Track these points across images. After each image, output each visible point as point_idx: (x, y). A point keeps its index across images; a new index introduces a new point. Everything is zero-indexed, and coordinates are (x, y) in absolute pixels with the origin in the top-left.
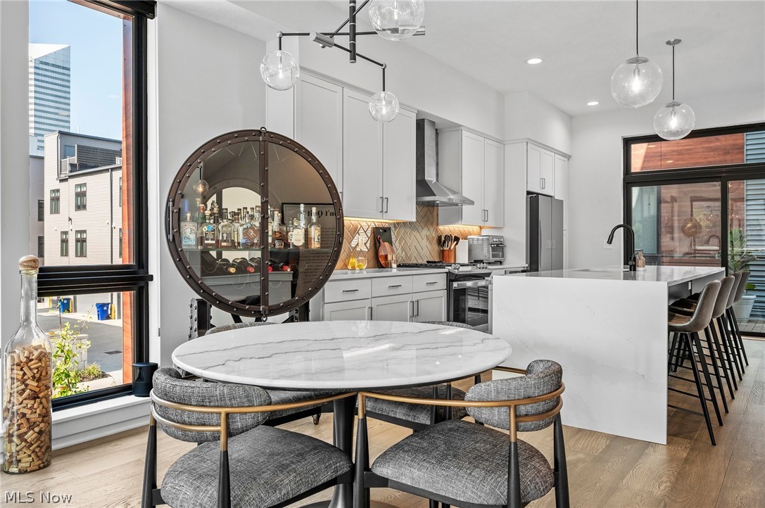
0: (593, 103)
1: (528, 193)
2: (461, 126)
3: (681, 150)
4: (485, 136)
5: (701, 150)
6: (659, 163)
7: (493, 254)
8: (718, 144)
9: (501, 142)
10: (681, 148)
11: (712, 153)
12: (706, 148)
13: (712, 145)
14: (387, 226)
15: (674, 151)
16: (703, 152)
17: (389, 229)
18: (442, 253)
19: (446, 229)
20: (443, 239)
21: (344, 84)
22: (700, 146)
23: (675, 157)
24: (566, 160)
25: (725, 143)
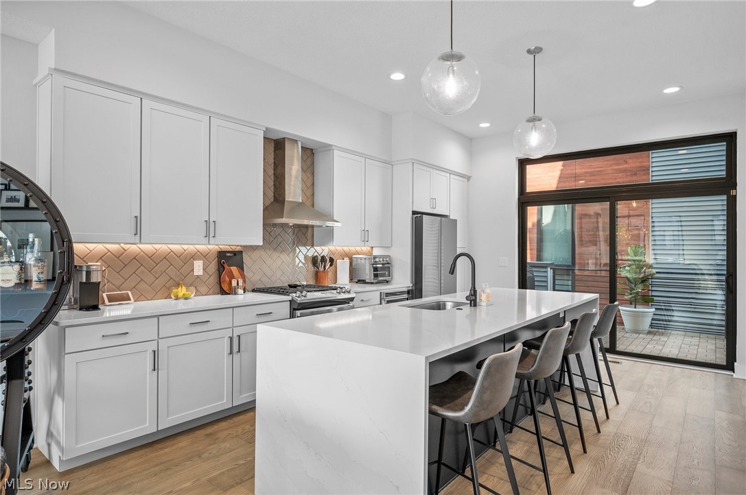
0: (485, 125)
1: (414, 213)
2: (332, 145)
3: (593, 172)
4: (366, 157)
5: (611, 172)
6: (574, 183)
7: (374, 274)
8: (627, 166)
9: (389, 163)
10: (593, 170)
11: (621, 175)
12: (616, 169)
13: (621, 167)
14: (238, 249)
15: (587, 173)
16: (612, 173)
17: (241, 252)
18: (317, 275)
19: (322, 250)
21: (142, 96)
22: (610, 168)
23: (588, 178)
24: (466, 180)
25: (632, 165)
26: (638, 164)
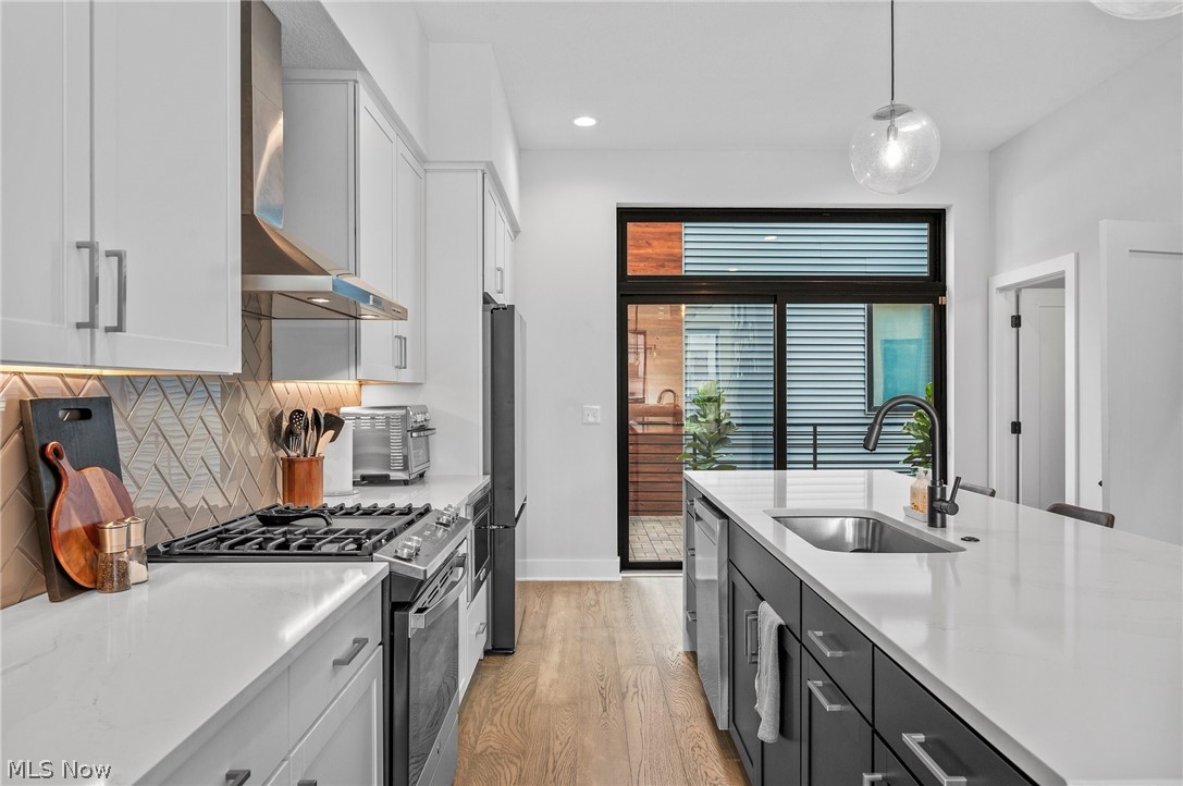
0: (585, 122)
1: (486, 298)
4: (398, 131)
20: (285, 424)
24: (513, 237)
25: (658, 251)
26: (666, 250)
